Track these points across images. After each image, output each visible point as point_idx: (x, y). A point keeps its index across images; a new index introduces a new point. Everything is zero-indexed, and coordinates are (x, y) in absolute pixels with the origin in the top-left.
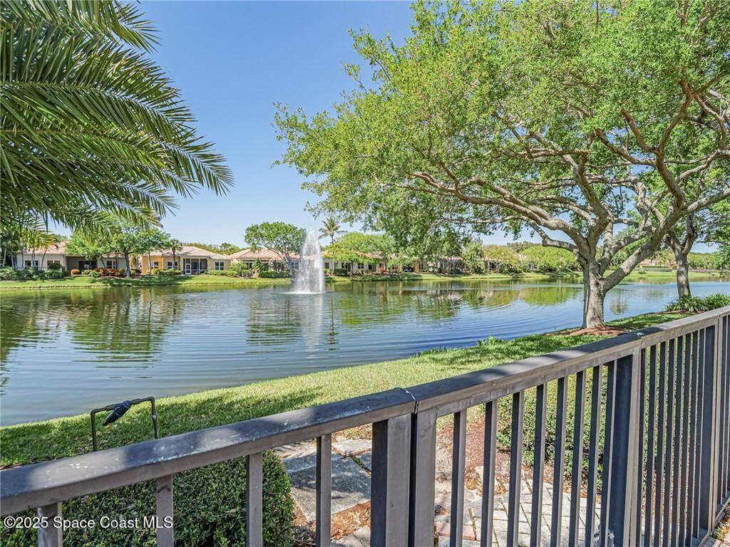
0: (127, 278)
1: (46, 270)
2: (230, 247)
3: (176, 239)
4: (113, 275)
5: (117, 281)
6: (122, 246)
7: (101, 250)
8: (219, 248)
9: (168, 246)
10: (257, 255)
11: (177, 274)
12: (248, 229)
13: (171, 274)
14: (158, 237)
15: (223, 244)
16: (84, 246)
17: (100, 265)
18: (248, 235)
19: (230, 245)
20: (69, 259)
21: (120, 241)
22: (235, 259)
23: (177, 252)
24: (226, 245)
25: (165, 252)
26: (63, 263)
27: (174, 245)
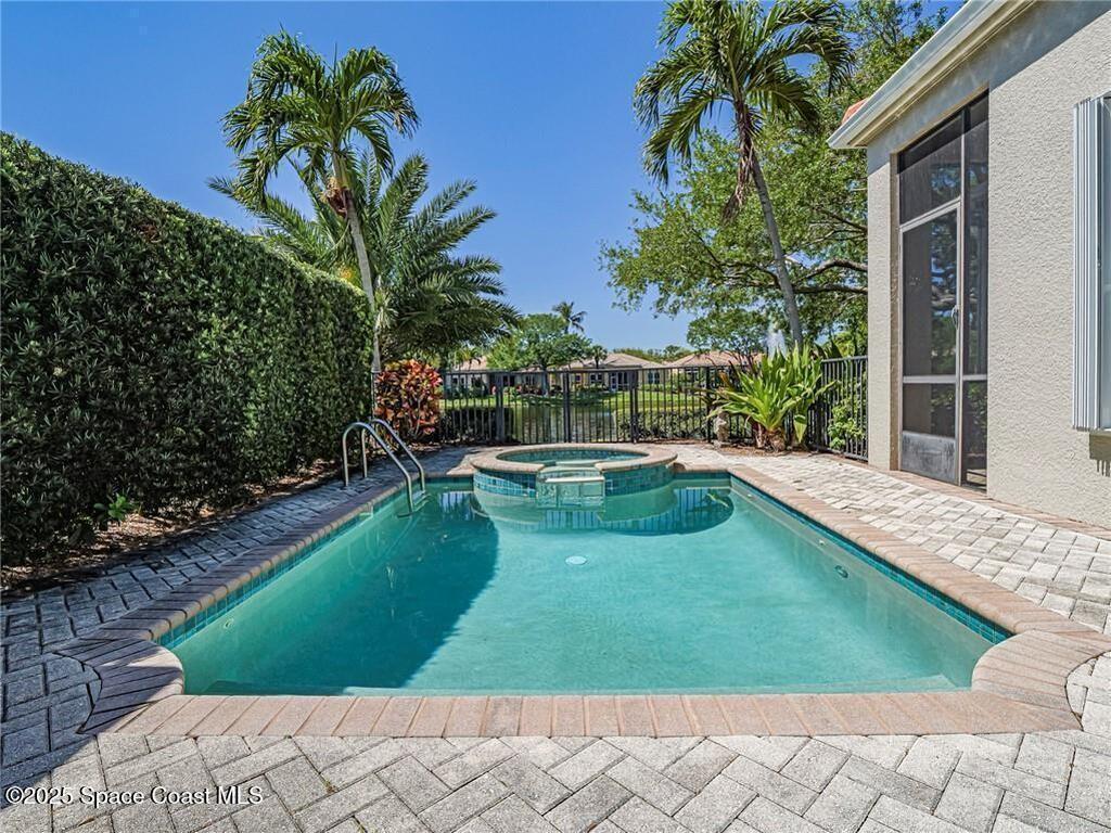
0: (546, 396)
1: (470, 388)
2: (677, 352)
3: (599, 344)
4: (532, 392)
5: (536, 399)
6: (539, 357)
7: (518, 362)
8: (663, 354)
9: (589, 354)
10: (703, 361)
11: (600, 390)
12: (692, 324)
13: (593, 391)
14: (578, 342)
15: (668, 348)
16: (503, 359)
17: (518, 381)
18: (690, 334)
19: (677, 348)
20: (491, 376)
21: (537, 351)
22: (675, 367)
23: (600, 361)
24: (671, 349)
25: (586, 362)
26: (485, 380)
27: (597, 353)
